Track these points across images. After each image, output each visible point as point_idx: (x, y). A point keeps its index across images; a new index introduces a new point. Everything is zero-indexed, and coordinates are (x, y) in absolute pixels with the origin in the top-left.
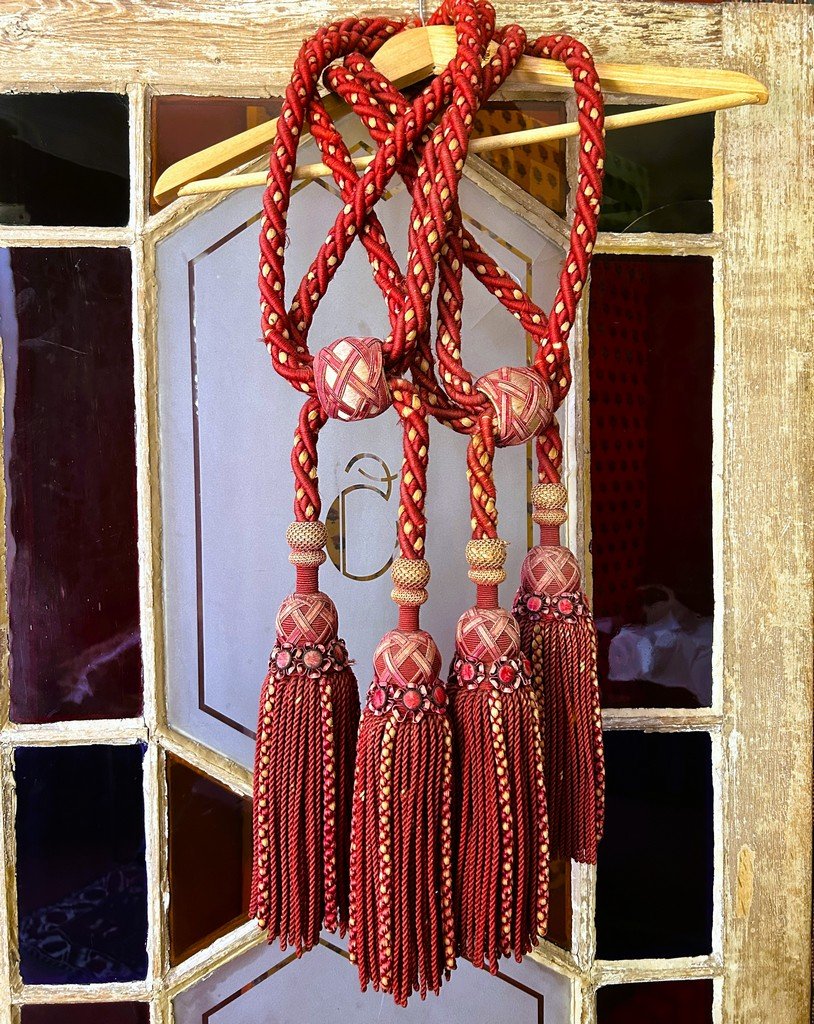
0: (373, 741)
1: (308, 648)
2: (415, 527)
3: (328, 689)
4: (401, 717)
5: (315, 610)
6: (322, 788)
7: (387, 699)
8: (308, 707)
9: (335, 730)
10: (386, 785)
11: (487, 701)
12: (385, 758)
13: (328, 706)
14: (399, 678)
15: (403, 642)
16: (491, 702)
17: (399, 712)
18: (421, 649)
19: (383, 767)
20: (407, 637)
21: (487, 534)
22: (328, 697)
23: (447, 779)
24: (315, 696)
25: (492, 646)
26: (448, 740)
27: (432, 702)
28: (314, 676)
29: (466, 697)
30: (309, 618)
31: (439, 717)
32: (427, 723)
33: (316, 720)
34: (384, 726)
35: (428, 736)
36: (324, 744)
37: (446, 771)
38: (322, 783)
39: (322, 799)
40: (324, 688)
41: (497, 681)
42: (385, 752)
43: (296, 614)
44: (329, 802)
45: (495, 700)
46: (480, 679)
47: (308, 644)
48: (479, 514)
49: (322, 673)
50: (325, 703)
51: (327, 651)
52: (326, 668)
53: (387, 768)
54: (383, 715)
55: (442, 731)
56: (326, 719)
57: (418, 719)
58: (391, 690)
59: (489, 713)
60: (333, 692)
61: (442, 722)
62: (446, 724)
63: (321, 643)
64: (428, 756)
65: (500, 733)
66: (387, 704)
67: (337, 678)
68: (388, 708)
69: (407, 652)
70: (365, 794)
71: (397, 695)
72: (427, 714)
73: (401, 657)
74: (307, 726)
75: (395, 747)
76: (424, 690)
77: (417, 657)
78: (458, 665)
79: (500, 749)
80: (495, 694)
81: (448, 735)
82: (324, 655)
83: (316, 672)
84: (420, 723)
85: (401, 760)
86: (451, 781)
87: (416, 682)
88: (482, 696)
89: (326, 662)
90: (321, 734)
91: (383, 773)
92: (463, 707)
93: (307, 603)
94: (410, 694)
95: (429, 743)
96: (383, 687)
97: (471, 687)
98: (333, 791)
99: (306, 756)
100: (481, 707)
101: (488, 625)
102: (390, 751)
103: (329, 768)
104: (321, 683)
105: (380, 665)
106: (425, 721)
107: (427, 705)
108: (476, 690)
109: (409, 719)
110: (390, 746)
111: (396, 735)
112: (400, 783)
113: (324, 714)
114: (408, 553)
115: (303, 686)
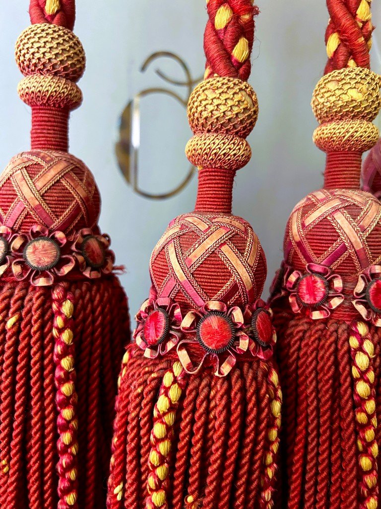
0: (139, 404)
1: (37, 235)
2: (236, 16)
3: (67, 307)
4: (194, 364)
5: (53, 172)
6: (54, 469)
7: (168, 328)
8: (29, 335)
9: (77, 376)
10: (158, 488)
11: (347, 340)
12: (158, 441)
13: (66, 336)
14: (191, 292)
15: (203, 227)
16: (354, 342)
17: (191, 355)
18: (237, 240)
19: (153, 457)
20: (210, 219)
21: (355, 59)
22: (66, 320)
23: (270, 473)
24: (41, 316)
25: (359, 246)
26: (277, 406)
27: (252, 338)
28: (41, 282)
29: (305, 332)
30: (39, 184)
31: (264, 366)
32: (242, 377)
33: (42, 358)
34: (160, 379)
35: (244, 402)
36: (58, 398)
37: (270, 459)
38: (55, 459)
39: (54, 485)
40: (60, 305)
41: (366, 305)
42: (159, 430)
43: (18, 176)
44: (66, 492)
45: (361, 340)
46: (336, 302)
47: (36, 228)
48: (345, 21)
49: (58, 280)
50: (61, 331)
51: (69, 244)
52: (66, 269)
53: (162, 459)
54: (160, 357)
55: (267, 391)
56: (61, 357)
57: (226, 369)
58: (178, 311)
59: (351, 362)
60: (75, 311)
61: (267, 374)
62: (274, 378)
63: (59, 229)
64: (242, 436)
65: (370, 398)
66: (168, 337)
67: (89, 289)
68: (170, 346)
69: (209, 244)
70: (124, 490)
71: (187, 322)
72: (243, 359)
73: (198, 253)
74: (28, 367)
75: (178, 420)
76: (238, 316)
77: (228, 253)
78: (293, 278)
79: (368, 425)
80: (362, 329)
81: (276, 398)
82: (64, 249)
83: (47, 276)
84: (228, 378)
85: (190, 445)
86: (276, 474)
87: (224, 300)
88: (336, 331)
89: (67, 261)
90: (52, 381)
91: (154, 468)
92: (299, 349)
93: (39, 160)
94: (214, 322)
95: (244, 414)
96: (164, 307)
97: (316, 315)
98: (72, 475)
99: (27, 418)
100: (336, 351)
101: (353, 210)
102: (168, 428)
103: (66, 438)
104: (55, 296)
105: (160, 269)
106: (237, 373)
107: (244, 344)
108: (325, 322)
109: (208, 368)
110: (169, 419)
111: (182, 397)
112: (186, 484)
113: (58, 349)
114: (220, 65)
115: (22, 298)
